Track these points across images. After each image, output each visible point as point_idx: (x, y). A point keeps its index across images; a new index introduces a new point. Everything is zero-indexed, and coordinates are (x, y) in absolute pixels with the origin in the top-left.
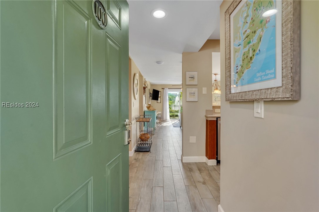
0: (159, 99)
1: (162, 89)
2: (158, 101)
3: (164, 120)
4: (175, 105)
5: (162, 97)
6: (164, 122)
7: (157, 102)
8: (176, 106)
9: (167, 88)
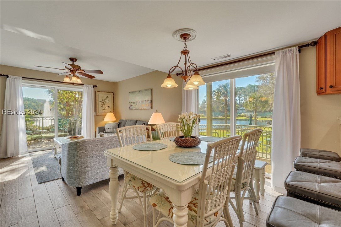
4: (43, 117)
6: (11, 160)
9: (20, 77)
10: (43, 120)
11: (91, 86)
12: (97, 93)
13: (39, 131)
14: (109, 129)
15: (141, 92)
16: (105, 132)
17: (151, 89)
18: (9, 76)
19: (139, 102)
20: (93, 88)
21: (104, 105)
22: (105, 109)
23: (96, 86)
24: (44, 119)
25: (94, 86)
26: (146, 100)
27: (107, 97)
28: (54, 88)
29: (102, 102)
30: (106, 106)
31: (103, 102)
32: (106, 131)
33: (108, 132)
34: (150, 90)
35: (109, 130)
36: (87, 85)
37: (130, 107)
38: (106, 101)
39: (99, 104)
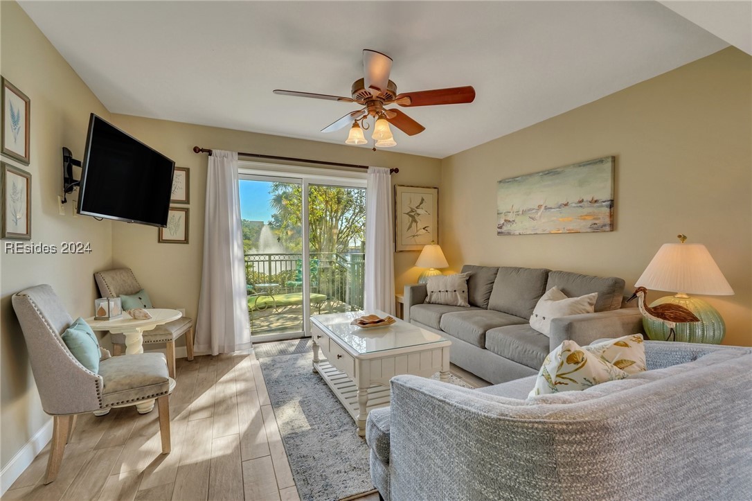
0: (175, 217)
1: (196, 150)
2: (167, 233)
3: (216, 353)
4: (270, 255)
5: (193, 207)
7: (160, 240)
8: (277, 258)
9: (234, 153)
10: (270, 261)
11: (386, 169)
12: (399, 189)
13: (263, 285)
14: (442, 294)
15: (558, 173)
16: (427, 300)
17: (614, 159)
18: (214, 151)
19: (546, 208)
20: (390, 176)
21: (414, 224)
22: (418, 233)
23: (397, 171)
24: (272, 258)
25: (392, 171)
26: (581, 201)
27: (423, 200)
28: (299, 181)
29: (410, 216)
30: (420, 225)
31: (412, 214)
32: (433, 299)
33: (439, 301)
34: (610, 160)
35: (442, 298)
36: (377, 168)
37: (500, 228)
38: (419, 211)
39: (404, 220)
